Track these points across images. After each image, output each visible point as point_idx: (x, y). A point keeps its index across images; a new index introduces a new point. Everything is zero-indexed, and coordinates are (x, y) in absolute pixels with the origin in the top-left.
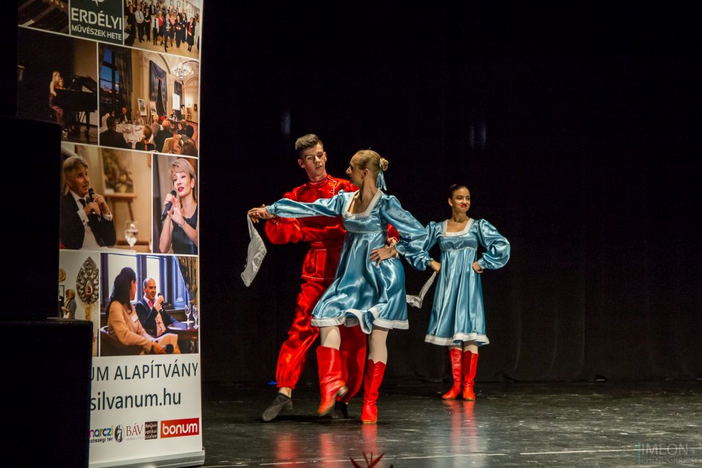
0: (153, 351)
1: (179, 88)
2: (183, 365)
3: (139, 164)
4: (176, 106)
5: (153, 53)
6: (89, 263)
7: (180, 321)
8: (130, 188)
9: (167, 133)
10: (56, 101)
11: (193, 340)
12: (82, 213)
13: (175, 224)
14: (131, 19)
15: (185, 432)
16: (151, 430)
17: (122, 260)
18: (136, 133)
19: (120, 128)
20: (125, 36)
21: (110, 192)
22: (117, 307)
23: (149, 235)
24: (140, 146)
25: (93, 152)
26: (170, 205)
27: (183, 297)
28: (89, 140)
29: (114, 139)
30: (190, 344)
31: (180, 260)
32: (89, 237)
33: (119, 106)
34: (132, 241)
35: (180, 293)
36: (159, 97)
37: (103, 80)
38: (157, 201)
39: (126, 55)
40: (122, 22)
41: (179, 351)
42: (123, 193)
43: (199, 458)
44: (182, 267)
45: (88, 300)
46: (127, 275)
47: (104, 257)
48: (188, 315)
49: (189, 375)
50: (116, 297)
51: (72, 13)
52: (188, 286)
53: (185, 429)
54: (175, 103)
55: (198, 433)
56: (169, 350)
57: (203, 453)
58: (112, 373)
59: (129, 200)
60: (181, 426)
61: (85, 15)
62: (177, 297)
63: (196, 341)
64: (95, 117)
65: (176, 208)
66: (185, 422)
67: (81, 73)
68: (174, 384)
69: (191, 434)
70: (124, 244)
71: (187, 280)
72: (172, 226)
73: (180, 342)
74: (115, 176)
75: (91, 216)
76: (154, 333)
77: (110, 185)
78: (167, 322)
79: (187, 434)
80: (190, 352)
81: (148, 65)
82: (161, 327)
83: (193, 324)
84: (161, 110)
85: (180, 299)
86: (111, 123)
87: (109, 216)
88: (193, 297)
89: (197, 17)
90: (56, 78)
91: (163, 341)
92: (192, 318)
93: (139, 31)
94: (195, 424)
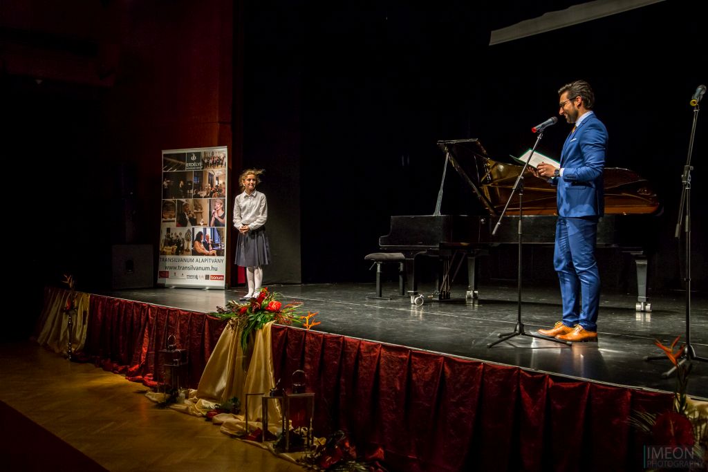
0: (208, 255)
1: (217, 179)
2: (220, 259)
3: (205, 203)
4: (216, 184)
5: (210, 170)
6: (189, 230)
7: (218, 247)
8: (202, 209)
9: (214, 192)
10: (181, 189)
12: (187, 217)
14: (203, 162)
16: (207, 277)
17: (199, 229)
18: (204, 194)
19: (199, 193)
20: (201, 167)
21: (196, 211)
22: (197, 243)
23: (207, 222)
24: (205, 197)
25: (191, 200)
26: (214, 213)
28: (190, 197)
29: (197, 196)
32: (189, 223)
33: (199, 187)
34: (202, 224)
36: (211, 182)
37: (194, 180)
38: (210, 212)
39: (202, 172)
40: (201, 164)
41: (218, 255)
42: (199, 211)
44: (218, 231)
45: (188, 240)
46: (200, 233)
47: (193, 229)
50: (197, 239)
51: (187, 165)
53: (220, 278)
54: (216, 183)
55: (224, 279)
56: (213, 255)
57: (225, 285)
58: (195, 260)
59: (201, 213)
60: (218, 277)
61: (190, 164)
63: (224, 253)
64: (192, 191)
65: (216, 214)
66: (219, 276)
67: (188, 180)
68: (215, 265)
69: (222, 280)
70: (200, 225)
72: (215, 219)
74: (198, 206)
75: (190, 218)
76: (208, 250)
77: (195, 209)
78: (213, 247)
79: (220, 280)
81: (208, 174)
82: (211, 248)
83: (223, 248)
84: (212, 186)
86: (196, 192)
87: (195, 218)
89: (225, 157)
90: (182, 183)
91: (211, 252)
92: (223, 246)
93: (206, 165)
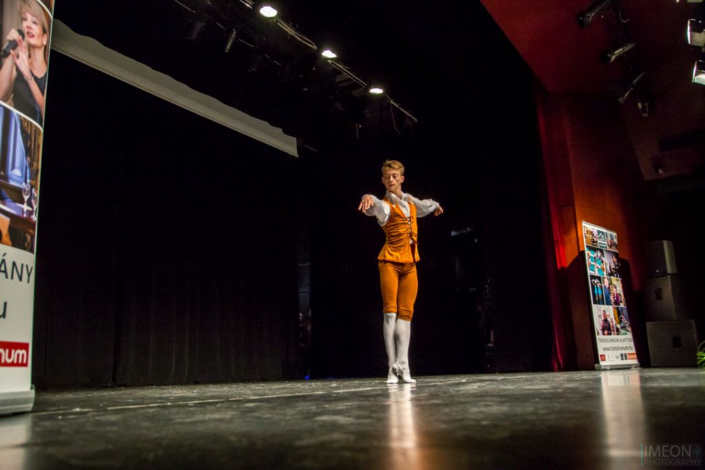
2: (14, 264)
7: (15, 201)
11: (30, 234)
13: (20, 74)
15: (9, 361)
26: (14, 45)
27: (22, 171)
30: (25, 239)
31: (21, 122)
35: (17, 163)
41: (10, 243)
43: (26, 401)
44: (23, 131)
48: (26, 198)
49: (20, 279)
52: (29, 159)
53: (10, 357)
55: (26, 365)
57: (32, 394)
62: (13, 168)
63: (33, 237)
66: (10, 346)
69: (18, 365)
71: (28, 151)
72: (15, 73)
73: (11, 230)
79: (12, 364)
80: (24, 248)
83: (30, 213)
85: (17, 172)
88: (33, 177)
92: (30, 204)
94: (24, 352)
